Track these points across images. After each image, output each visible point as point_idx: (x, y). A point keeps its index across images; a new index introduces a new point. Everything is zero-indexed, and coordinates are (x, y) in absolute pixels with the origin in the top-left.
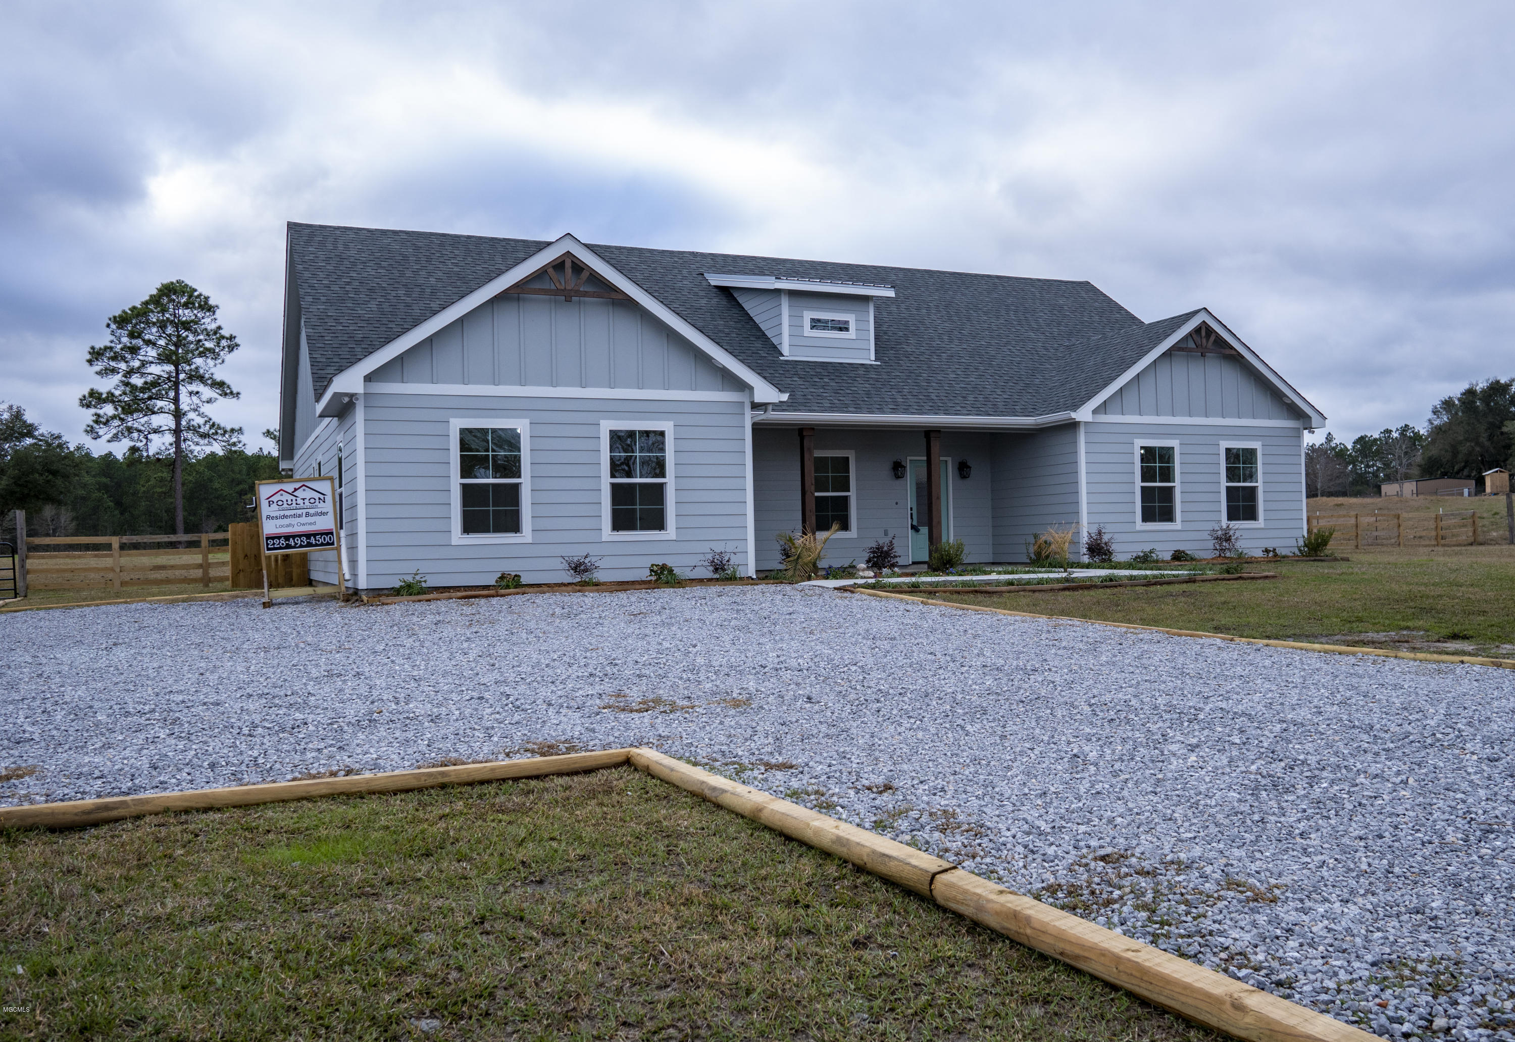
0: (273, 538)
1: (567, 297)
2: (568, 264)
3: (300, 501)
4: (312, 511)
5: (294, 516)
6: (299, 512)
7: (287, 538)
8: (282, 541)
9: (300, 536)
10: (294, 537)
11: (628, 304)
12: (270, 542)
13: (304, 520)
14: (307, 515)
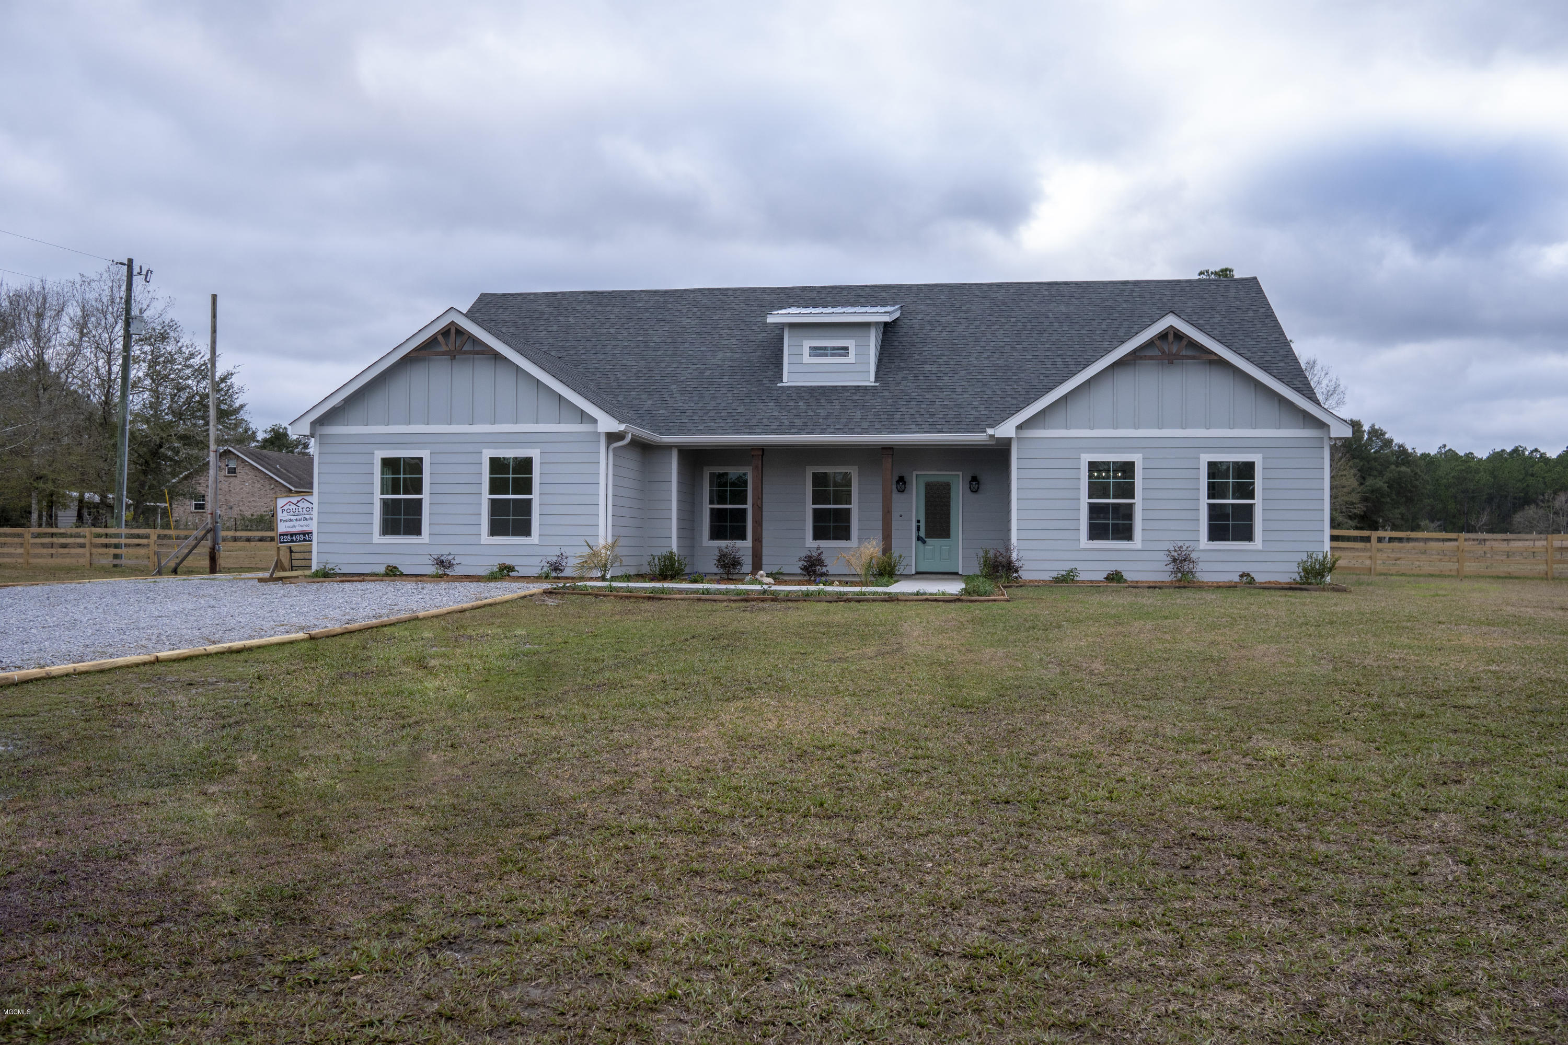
0: (283, 535)
1: (453, 355)
2: (453, 331)
3: (300, 510)
4: (307, 517)
5: (297, 520)
6: (299, 517)
7: (292, 535)
8: (289, 537)
9: (299, 534)
10: (296, 534)
11: (497, 357)
12: (282, 537)
13: (302, 523)
14: (305, 519)
